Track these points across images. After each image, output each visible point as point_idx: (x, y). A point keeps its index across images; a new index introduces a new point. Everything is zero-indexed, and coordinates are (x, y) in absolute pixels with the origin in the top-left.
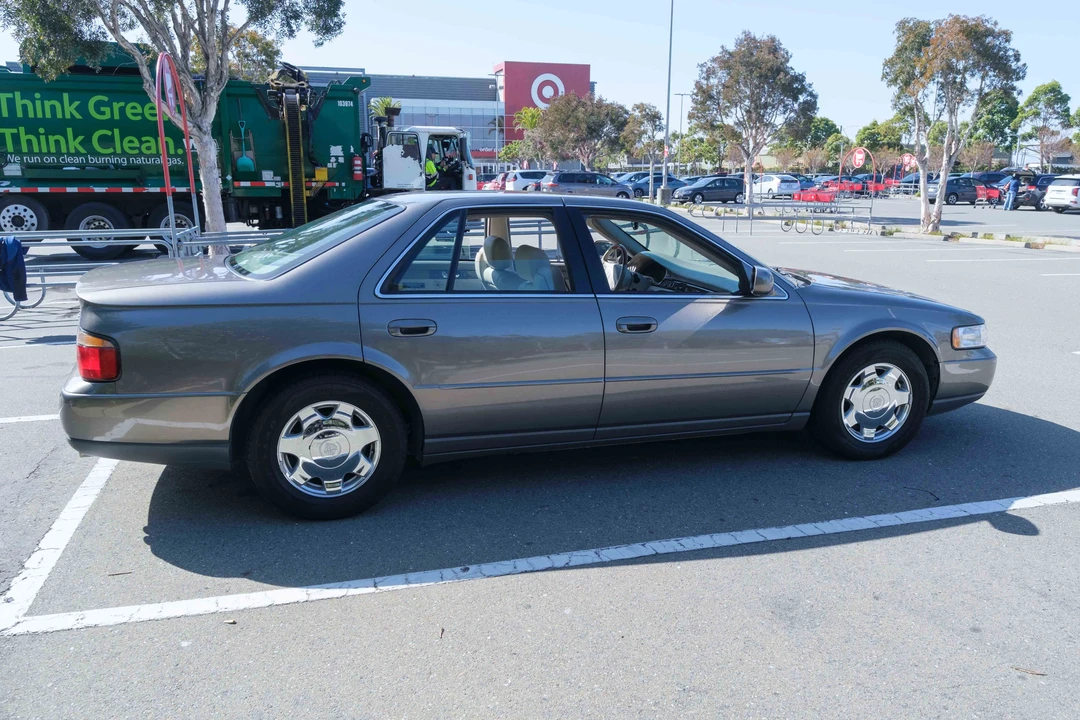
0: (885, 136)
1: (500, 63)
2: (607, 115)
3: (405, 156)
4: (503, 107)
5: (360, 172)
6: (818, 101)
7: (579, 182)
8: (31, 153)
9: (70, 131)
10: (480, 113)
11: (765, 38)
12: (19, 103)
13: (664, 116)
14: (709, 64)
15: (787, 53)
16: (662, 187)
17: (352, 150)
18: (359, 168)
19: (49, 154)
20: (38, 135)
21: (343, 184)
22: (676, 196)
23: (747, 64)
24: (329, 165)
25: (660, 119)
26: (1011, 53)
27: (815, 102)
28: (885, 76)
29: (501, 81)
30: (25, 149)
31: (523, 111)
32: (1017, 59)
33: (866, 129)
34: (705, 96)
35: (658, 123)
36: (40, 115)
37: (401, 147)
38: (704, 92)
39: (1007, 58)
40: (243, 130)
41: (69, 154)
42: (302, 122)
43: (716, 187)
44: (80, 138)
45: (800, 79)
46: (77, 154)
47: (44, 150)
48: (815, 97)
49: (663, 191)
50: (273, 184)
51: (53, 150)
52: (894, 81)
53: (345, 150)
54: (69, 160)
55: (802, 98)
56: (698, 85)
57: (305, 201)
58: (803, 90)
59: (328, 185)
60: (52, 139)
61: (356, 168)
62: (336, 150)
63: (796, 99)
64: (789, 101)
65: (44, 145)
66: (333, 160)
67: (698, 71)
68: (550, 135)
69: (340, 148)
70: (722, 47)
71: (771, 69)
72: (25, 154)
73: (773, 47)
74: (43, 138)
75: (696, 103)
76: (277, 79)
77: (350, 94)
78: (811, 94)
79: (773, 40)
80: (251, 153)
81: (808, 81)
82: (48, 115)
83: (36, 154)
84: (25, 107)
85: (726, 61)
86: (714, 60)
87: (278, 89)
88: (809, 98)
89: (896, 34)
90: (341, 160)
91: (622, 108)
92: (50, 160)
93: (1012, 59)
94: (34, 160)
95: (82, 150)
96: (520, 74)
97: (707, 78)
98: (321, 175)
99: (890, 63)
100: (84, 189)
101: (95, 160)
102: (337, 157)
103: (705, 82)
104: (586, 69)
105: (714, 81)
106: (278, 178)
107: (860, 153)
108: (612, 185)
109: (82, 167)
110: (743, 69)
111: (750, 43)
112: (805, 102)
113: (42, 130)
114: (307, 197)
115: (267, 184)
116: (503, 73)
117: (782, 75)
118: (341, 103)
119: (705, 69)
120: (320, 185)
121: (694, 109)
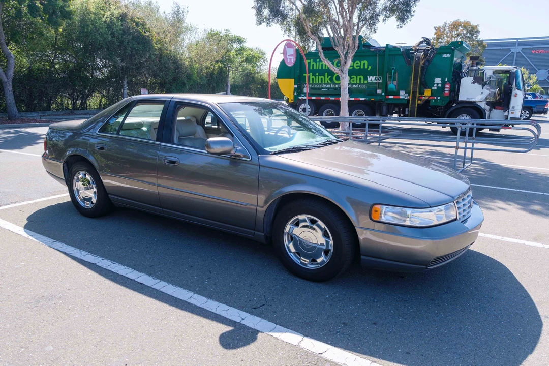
3: (474, 83)
5: (448, 92)
8: (313, 84)
9: (326, 74)
12: (312, 63)
17: (446, 80)
18: (448, 89)
19: (319, 84)
20: (315, 76)
21: (439, 98)
24: (433, 88)
30: (311, 82)
36: (317, 68)
37: (473, 78)
40: (393, 71)
41: (325, 84)
42: (421, 68)
44: (330, 77)
46: (328, 83)
47: (317, 82)
50: (404, 97)
51: (320, 82)
53: (443, 80)
54: (325, 86)
57: (416, 106)
59: (431, 98)
60: (320, 77)
61: (446, 89)
62: (438, 80)
65: (317, 79)
66: (435, 85)
69: (440, 79)
72: (311, 84)
74: (317, 77)
77: (449, 51)
80: (395, 83)
82: (320, 68)
83: (314, 84)
84: (313, 65)
87: (415, 51)
90: (440, 85)
92: (318, 86)
94: (313, 86)
95: (330, 82)
98: (428, 93)
100: (327, 98)
101: (334, 86)
102: (438, 84)
106: (407, 94)
109: (328, 89)
113: (317, 74)
114: (418, 104)
115: (401, 97)
118: (444, 56)
120: (426, 98)
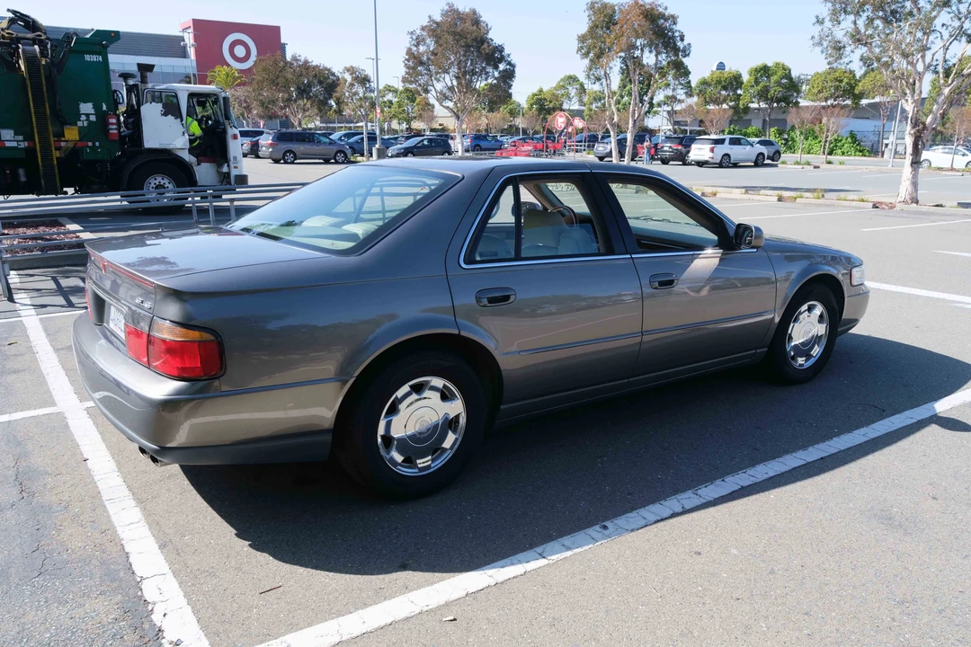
0: (551, 102)
1: (187, 19)
2: (315, 76)
3: (165, 114)
4: (194, 64)
5: (116, 131)
6: (516, 70)
7: (297, 140)
10: (170, 70)
11: (467, 10)
13: (373, 78)
14: (418, 32)
15: (487, 25)
16: (377, 146)
17: (104, 108)
18: (115, 127)
21: (97, 144)
22: (390, 155)
23: (454, 34)
24: (80, 124)
25: (369, 81)
26: (677, 34)
27: (514, 71)
28: (580, 49)
29: (189, 39)
31: (217, 68)
32: (682, 40)
33: (535, 95)
34: (415, 62)
35: (368, 86)
37: (160, 105)
38: (415, 57)
39: (673, 37)
42: (45, 76)
43: (424, 146)
45: (500, 49)
48: (513, 66)
49: (378, 150)
50: (15, 144)
52: (586, 55)
53: (97, 107)
55: (502, 67)
56: (409, 52)
57: (55, 163)
58: (502, 59)
59: (79, 144)
61: (111, 127)
62: (86, 108)
63: (496, 67)
64: (490, 69)
66: (83, 118)
67: (408, 38)
68: (260, 94)
69: (90, 105)
70: (430, 17)
71: (475, 40)
73: (475, 20)
75: (408, 68)
76: (8, 28)
77: (98, 48)
78: (509, 63)
79: (474, 12)
81: (506, 52)
85: (435, 30)
86: (423, 29)
87: (11, 39)
88: (508, 67)
89: (587, 13)
90: (93, 118)
91: (329, 70)
93: (678, 39)
96: (210, 33)
97: (417, 45)
98: (71, 134)
99: (582, 39)
102: (88, 115)
103: (415, 48)
104: (275, 31)
105: (422, 48)
106: (21, 138)
107: (561, 116)
108: (330, 144)
110: (450, 38)
111: (454, 16)
112: (505, 71)
114: (57, 158)
115: (8, 144)
116: (191, 30)
117: (485, 45)
118: (88, 58)
119: (414, 37)
120: (71, 145)
121: (407, 73)
